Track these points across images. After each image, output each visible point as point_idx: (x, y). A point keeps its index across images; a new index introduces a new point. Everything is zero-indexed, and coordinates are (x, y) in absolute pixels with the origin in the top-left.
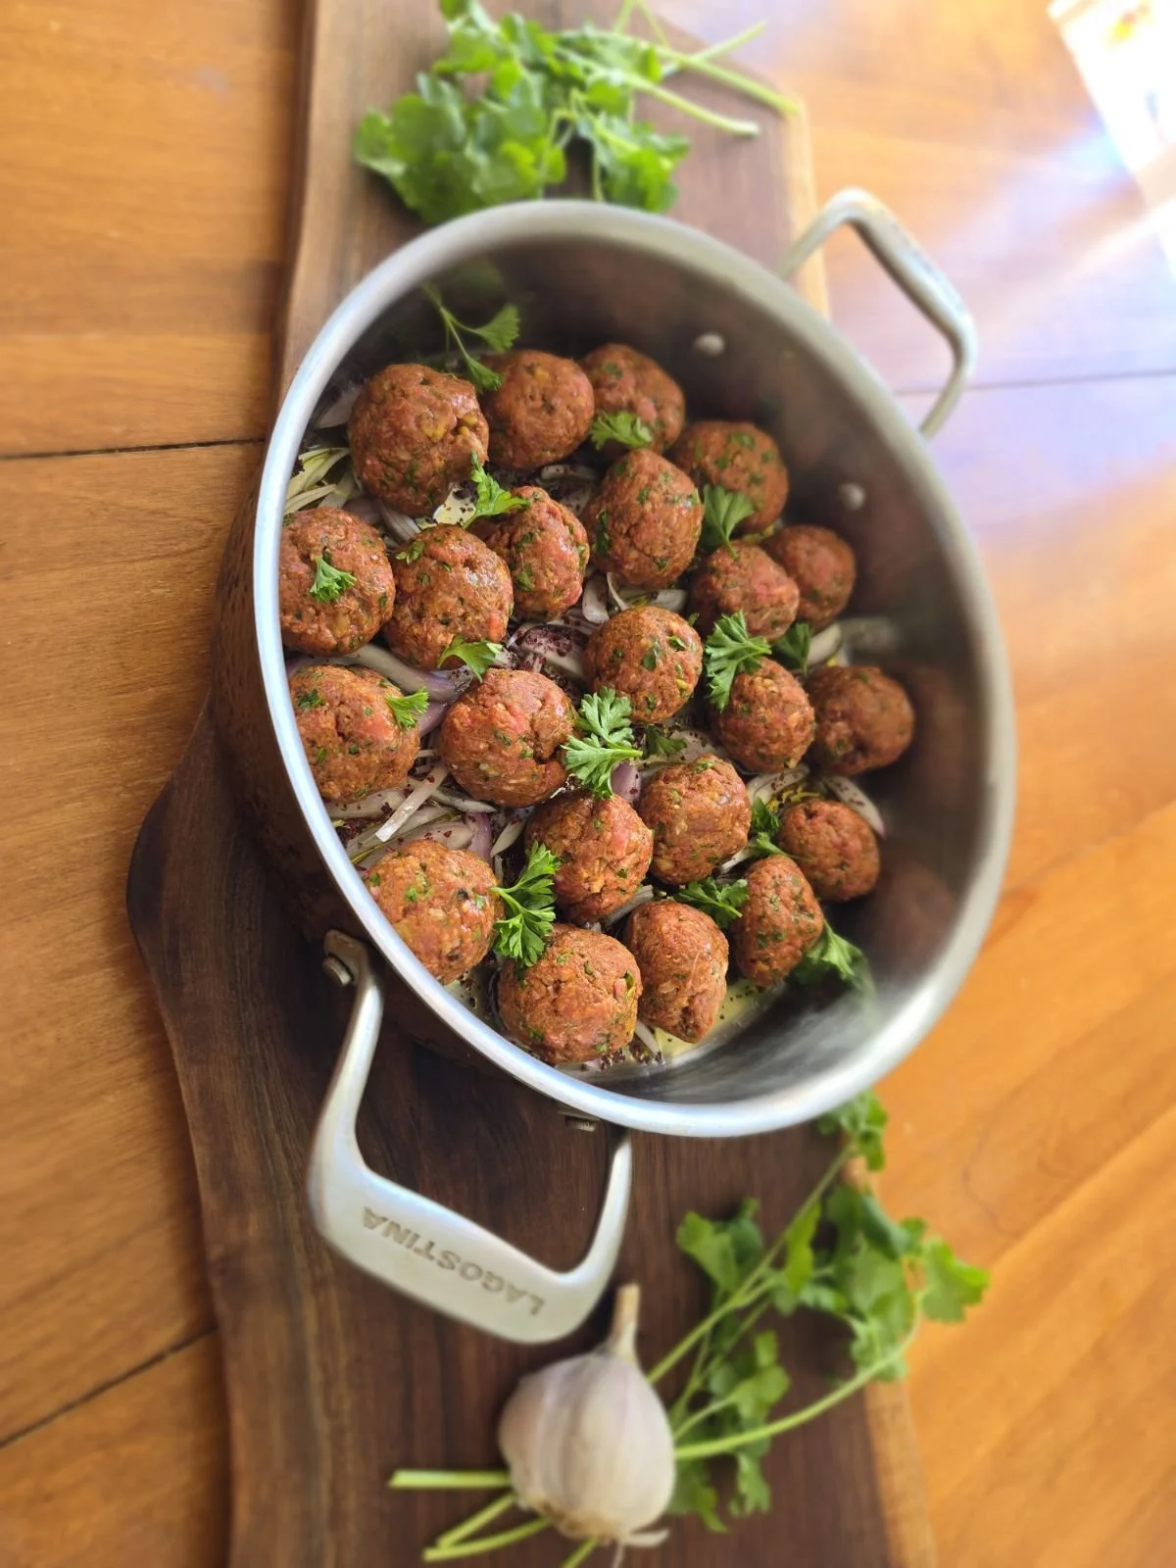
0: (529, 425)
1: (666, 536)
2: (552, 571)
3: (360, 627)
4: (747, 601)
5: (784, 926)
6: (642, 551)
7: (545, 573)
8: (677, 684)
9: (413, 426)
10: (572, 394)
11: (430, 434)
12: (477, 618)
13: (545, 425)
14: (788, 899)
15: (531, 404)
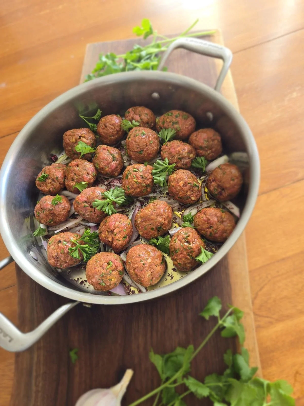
0: (103, 132)
1: (136, 145)
2: (102, 162)
3: (54, 186)
4: (170, 155)
5: (178, 247)
6: (132, 151)
7: (100, 163)
8: (134, 181)
9: (68, 141)
10: (110, 121)
11: (72, 141)
12: (79, 177)
13: (107, 131)
14: (181, 239)
15: (102, 127)
